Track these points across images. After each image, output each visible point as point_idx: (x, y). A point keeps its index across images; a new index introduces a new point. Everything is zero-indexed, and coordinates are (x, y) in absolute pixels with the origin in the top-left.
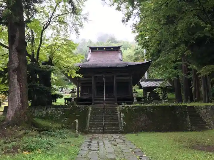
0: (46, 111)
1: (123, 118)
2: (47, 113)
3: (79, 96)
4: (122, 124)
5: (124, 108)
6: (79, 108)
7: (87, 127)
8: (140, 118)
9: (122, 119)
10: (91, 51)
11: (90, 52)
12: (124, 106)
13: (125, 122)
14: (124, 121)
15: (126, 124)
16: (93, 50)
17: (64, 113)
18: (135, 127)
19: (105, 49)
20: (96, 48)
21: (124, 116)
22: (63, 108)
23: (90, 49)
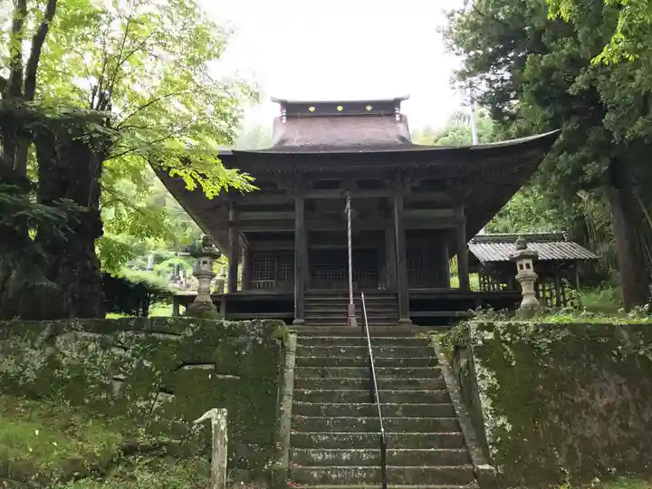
0: (49, 350)
1: (490, 392)
2: (53, 363)
3: (239, 289)
4: (488, 432)
5: (489, 336)
6: (232, 332)
7: (284, 446)
8: (592, 397)
9: (485, 403)
10: (288, 117)
11: (284, 121)
12: (490, 328)
13: (502, 420)
14: (497, 414)
15: (509, 427)
16: (294, 111)
17: (147, 364)
18: (570, 447)
19: (340, 108)
20: (304, 106)
21: (495, 382)
22: (142, 336)
23: (282, 109)
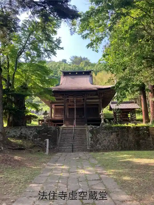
0: (20, 131)
5: (91, 128)
6: (50, 128)
14: (91, 141)
16: (66, 74)
17: (36, 133)
19: (77, 73)
21: (92, 136)
22: (35, 129)
